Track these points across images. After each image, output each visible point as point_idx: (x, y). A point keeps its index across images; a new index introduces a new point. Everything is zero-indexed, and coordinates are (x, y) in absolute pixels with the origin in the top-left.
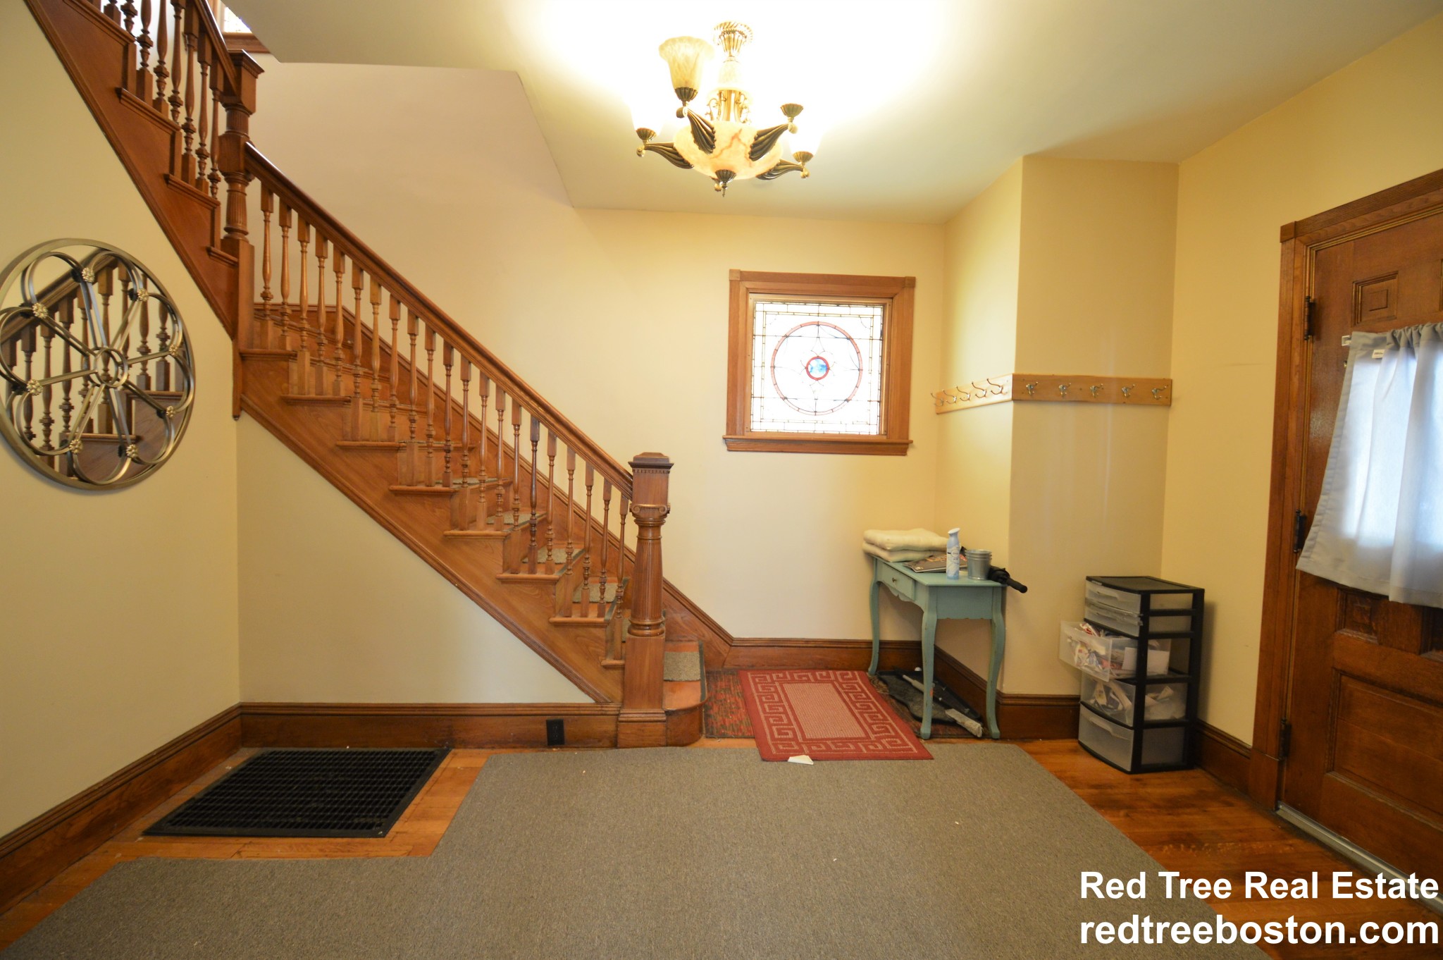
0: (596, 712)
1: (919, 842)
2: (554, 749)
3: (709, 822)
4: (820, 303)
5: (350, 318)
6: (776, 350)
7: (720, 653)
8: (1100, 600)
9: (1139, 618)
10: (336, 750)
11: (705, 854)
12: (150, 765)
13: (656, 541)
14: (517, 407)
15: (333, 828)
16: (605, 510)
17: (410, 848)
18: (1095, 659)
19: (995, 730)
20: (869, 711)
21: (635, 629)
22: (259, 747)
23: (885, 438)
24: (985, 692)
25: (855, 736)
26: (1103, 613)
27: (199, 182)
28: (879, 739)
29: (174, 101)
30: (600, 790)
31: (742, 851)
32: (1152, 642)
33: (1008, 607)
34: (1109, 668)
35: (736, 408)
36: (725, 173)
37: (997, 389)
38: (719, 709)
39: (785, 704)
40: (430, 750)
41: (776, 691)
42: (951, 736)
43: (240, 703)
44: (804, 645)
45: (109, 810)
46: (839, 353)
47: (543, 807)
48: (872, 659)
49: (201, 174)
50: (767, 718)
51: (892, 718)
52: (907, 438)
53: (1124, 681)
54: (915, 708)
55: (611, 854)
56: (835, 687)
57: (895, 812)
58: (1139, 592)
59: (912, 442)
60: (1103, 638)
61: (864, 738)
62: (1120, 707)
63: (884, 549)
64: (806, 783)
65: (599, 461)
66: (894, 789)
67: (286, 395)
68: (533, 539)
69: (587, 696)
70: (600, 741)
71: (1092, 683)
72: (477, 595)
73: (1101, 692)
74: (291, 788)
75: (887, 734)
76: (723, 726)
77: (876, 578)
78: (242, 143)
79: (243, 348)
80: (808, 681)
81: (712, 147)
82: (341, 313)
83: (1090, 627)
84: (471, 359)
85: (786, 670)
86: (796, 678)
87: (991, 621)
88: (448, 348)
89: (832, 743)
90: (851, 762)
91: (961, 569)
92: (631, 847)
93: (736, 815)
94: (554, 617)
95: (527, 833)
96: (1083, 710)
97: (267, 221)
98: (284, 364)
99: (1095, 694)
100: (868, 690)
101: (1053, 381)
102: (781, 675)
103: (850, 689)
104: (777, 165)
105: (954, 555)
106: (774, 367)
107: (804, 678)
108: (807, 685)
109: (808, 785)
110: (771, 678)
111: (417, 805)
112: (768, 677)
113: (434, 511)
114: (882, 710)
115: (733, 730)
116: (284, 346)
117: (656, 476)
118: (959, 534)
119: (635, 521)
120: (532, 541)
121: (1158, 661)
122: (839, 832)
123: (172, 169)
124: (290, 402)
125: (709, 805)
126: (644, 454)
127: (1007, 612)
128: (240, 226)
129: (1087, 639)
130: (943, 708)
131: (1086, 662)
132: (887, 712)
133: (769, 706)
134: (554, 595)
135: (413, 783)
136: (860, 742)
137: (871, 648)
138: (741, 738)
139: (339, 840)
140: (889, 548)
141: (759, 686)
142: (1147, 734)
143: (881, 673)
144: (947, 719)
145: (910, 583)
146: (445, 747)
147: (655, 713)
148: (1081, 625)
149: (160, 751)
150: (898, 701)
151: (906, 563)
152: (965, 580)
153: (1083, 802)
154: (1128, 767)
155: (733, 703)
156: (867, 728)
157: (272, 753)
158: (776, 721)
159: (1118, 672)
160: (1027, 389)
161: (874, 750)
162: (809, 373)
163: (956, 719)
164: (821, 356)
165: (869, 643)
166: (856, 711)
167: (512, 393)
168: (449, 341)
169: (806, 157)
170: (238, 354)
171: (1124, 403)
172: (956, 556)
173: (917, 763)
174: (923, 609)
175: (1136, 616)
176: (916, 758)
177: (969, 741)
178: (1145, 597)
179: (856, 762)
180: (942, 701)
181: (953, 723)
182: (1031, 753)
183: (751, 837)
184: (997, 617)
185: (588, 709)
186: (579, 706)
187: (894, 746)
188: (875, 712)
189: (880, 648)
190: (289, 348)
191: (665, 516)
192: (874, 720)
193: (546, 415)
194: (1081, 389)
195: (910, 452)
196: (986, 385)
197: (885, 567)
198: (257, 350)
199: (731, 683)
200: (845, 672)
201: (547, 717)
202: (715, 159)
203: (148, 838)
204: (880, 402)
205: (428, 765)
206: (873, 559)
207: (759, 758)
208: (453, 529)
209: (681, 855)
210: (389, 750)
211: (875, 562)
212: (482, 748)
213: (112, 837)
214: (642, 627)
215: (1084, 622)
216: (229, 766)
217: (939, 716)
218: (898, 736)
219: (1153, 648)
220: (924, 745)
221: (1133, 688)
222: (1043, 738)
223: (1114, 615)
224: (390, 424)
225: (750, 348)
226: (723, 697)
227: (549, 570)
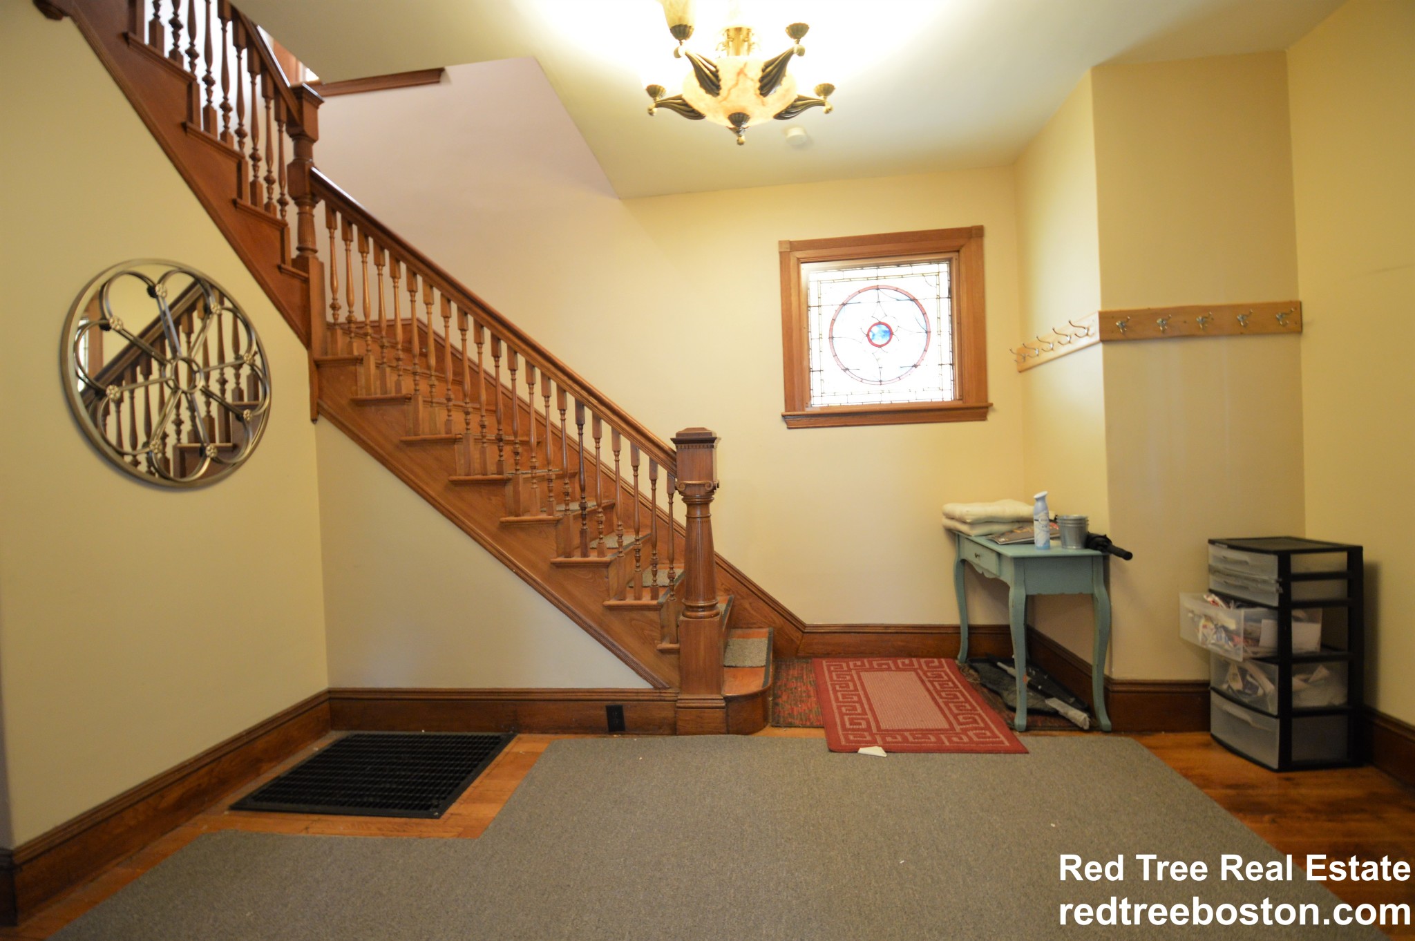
0: (655, 698)
1: (1005, 846)
2: (615, 736)
3: (764, 814)
4: (878, 266)
5: (424, 329)
6: (834, 320)
7: (792, 640)
8: (1228, 566)
9: (1278, 585)
10: (412, 733)
11: (756, 848)
12: (239, 744)
13: (704, 519)
14: (562, 391)
15: (394, 807)
16: (652, 489)
17: (460, 829)
18: (1223, 635)
19: (1105, 721)
20: (955, 700)
21: (689, 611)
22: (346, 730)
23: (960, 403)
24: (1091, 678)
25: (937, 727)
26: (1231, 581)
27: (268, 206)
28: (965, 731)
29: (240, 133)
30: (654, 778)
31: (796, 848)
32: (1297, 613)
33: (1112, 579)
34: (1241, 644)
35: (793, 383)
36: (737, 116)
37: (1082, 332)
38: (788, 697)
39: (861, 692)
40: (497, 734)
41: (852, 680)
42: (1052, 729)
43: (329, 688)
44: (884, 631)
45: (199, 785)
46: (903, 316)
47: (595, 793)
48: (962, 644)
49: (270, 198)
50: (839, 708)
51: (982, 709)
52: (986, 401)
53: (1262, 660)
54: (1009, 698)
55: (655, 844)
56: (918, 674)
57: (978, 811)
58: (1275, 553)
59: (991, 405)
60: (1233, 610)
61: (947, 730)
62: (1260, 692)
63: (964, 522)
64: (876, 777)
65: (643, 440)
66: (979, 785)
67: (355, 397)
68: (584, 522)
69: (645, 682)
70: (660, 728)
71: (1224, 664)
72: (534, 580)
73: (1235, 675)
74: (364, 769)
75: (974, 725)
76: (791, 715)
77: (959, 556)
78: (307, 168)
79: (317, 356)
80: (889, 669)
81: (718, 87)
82: (415, 323)
83: (1217, 599)
84: (517, 349)
85: (865, 657)
86: (876, 666)
87: (1092, 595)
88: (496, 340)
89: (910, 734)
90: (931, 755)
91: (1052, 539)
92: (677, 838)
93: (795, 808)
94: (609, 600)
95: (575, 818)
96: (1215, 698)
97: (332, 237)
98: (352, 368)
99: (1229, 677)
100: (956, 678)
101: (1150, 315)
102: (859, 663)
103: (936, 677)
104: (795, 101)
105: (1042, 522)
106: (832, 338)
107: (884, 667)
108: (886, 674)
109: (878, 778)
110: (848, 666)
111: (475, 788)
112: (844, 665)
113: (490, 499)
114: (971, 700)
115: (801, 720)
116: (351, 351)
117: (701, 452)
118: (1047, 499)
119: (683, 500)
120: (584, 525)
121: (1306, 635)
122: (910, 831)
123: (240, 194)
124: (360, 404)
125: (767, 797)
126: (687, 429)
127: (1111, 585)
128: (310, 245)
129: (1212, 612)
130: (1043, 698)
131: (1212, 639)
132: (976, 702)
133: (842, 695)
134: (607, 578)
135: (475, 766)
136: (943, 734)
137: (959, 633)
138: (809, 727)
139: (397, 820)
140: (968, 521)
141: (834, 674)
142: (1296, 723)
143: (973, 661)
144: (1046, 709)
145: (994, 557)
146: (511, 732)
147: (714, 699)
148: (1205, 597)
149: (250, 732)
150: (991, 690)
151: (990, 536)
152: (1056, 549)
153: (1216, 805)
154: (1275, 765)
155: (805, 691)
156: (951, 718)
157: (355, 736)
158: (849, 710)
159: (1255, 649)
160: (1118, 326)
161: (957, 743)
162: (870, 340)
163: (1059, 708)
164: (882, 321)
165: (957, 628)
166: (940, 701)
167: (556, 378)
168: (495, 333)
169: (827, 90)
170: (313, 364)
171: (1242, 333)
172: (1044, 523)
173: (1009, 758)
174: (1010, 585)
175: (1273, 582)
176: (1007, 751)
177: (1073, 733)
178: (1284, 559)
179: (937, 755)
180: (1041, 689)
181: (1055, 714)
182: (1149, 747)
183: (809, 833)
184: (1099, 591)
185: (646, 694)
186: (637, 692)
187: (982, 738)
188: (962, 702)
189: (969, 633)
190: (356, 353)
191: (712, 492)
192: (961, 710)
193: (588, 397)
194: (1185, 322)
195: (991, 416)
196: (1071, 330)
197: (967, 542)
198: (330, 357)
199: (805, 672)
200: (930, 659)
201: (607, 702)
202: (724, 103)
203: (233, 812)
204: (952, 365)
205: (493, 748)
206: (955, 536)
207: (827, 749)
208: (509, 516)
209: (730, 849)
210: (459, 734)
211: (957, 538)
212: (546, 733)
213: (203, 811)
214: (695, 609)
215: (1208, 593)
216: (316, 747)
217: (1038, 705)
218: (987, 727)
219: (1298, 620)
220: (1018, 737)
221: (1275, 668)
222: (1167, 731)
223: (1246, 581)
224: (447, 418)
225: (805, 319)
226: (794, 685)
227: (601, 553)
